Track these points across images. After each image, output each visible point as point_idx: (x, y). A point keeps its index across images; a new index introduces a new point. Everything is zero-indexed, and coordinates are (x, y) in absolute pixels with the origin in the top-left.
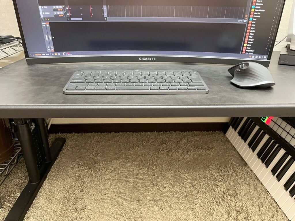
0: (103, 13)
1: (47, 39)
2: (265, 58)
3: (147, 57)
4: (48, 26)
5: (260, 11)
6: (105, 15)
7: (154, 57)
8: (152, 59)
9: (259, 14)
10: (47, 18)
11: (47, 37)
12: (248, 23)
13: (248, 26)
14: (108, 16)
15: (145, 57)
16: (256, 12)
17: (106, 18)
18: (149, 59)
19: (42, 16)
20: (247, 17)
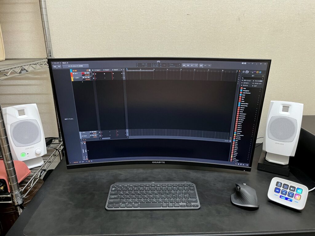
0: (126, 134)
1: (83, 152)
2: (247, 166)
3: (158, 161)
4: (85, 143)
5: (240, 135)
6: (127, 135)
7: (164, 161)
8: (162, 162)
9: (240, 137)
10: (85, 139)
11: (83, 151)
12: (232, 143)
13: (232, 145)
14: (129, 136)
15: (157, 161)
16: (238, 136)
17: (128, 137)
18: (159, 162)
19: (81, 138)
20: (231, 139)
